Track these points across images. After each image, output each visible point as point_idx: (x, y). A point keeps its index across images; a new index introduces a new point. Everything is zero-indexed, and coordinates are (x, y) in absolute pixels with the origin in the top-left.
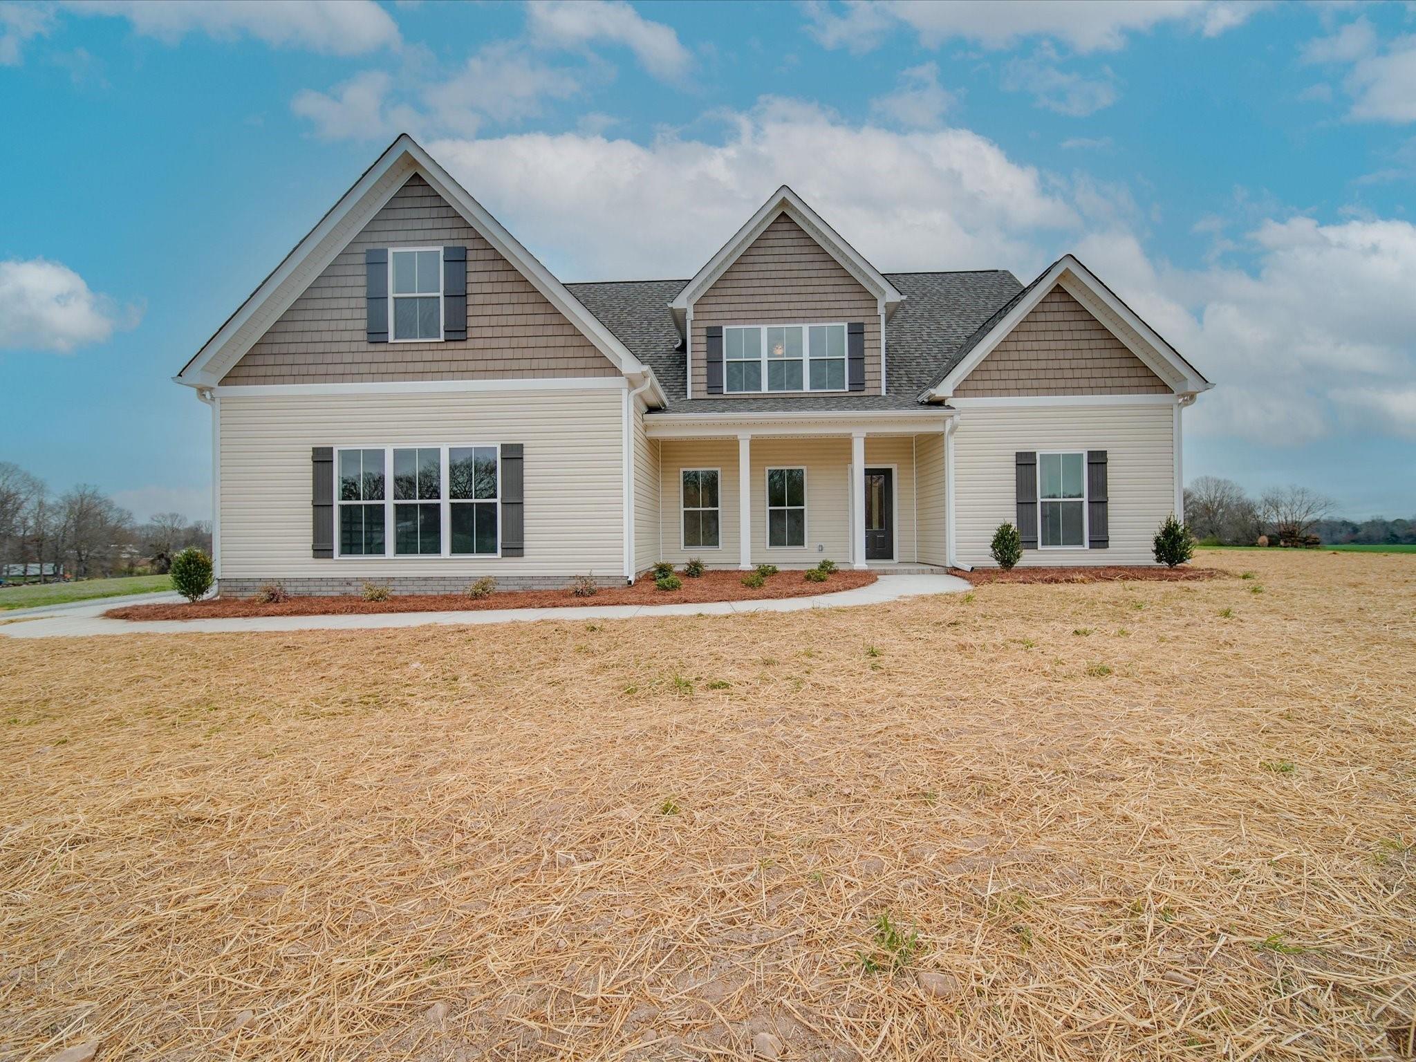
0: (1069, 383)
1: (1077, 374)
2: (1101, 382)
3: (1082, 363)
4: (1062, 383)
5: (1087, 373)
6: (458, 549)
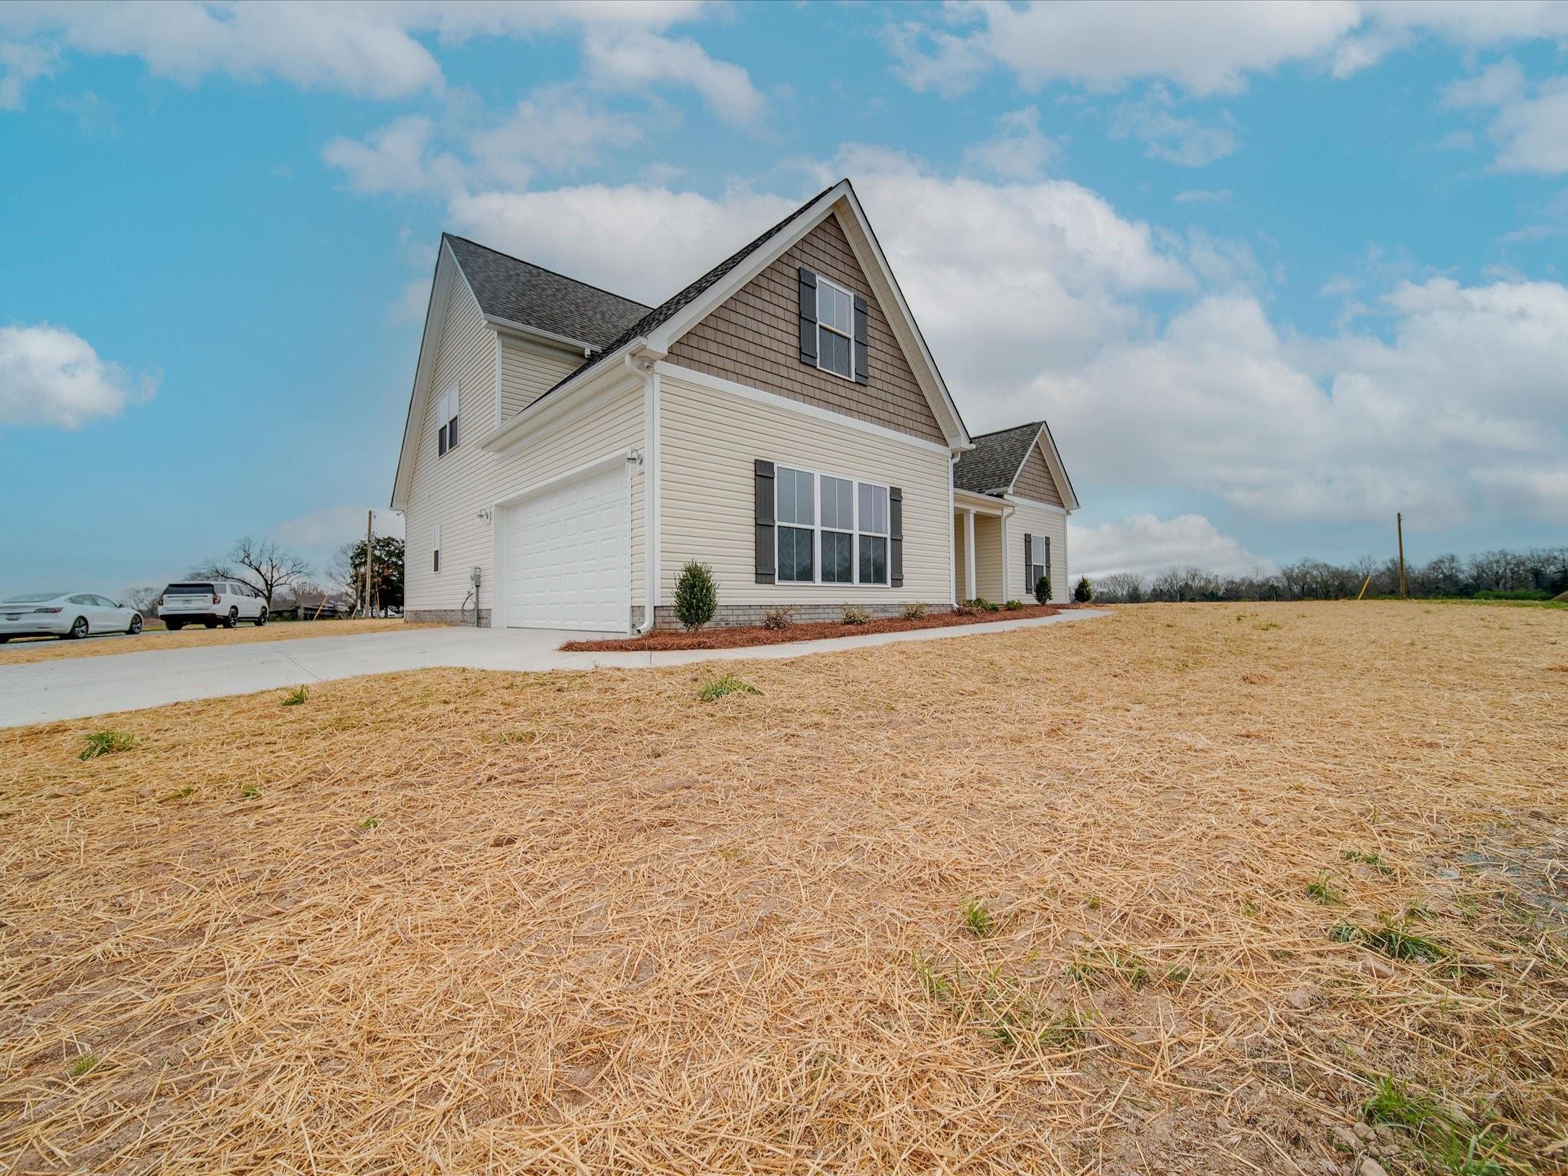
6: (864, 579)
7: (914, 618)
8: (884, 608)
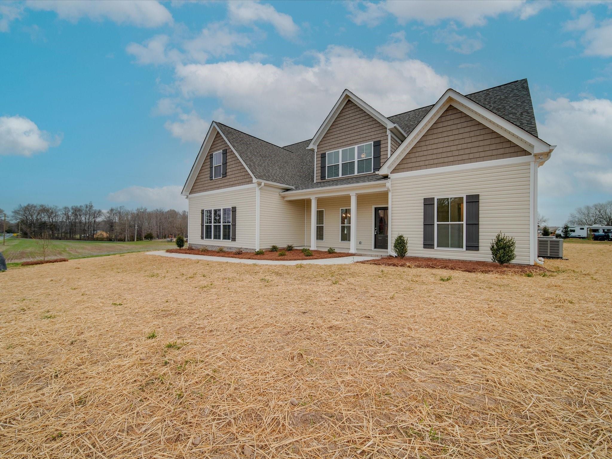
0: (456, 158)
1: (462, 152)
2: (477, 155)
3: (465, 146)
4: (451, 159)
5: (467, 151)
6: (224, 238)
7: (239, 254)
8: (230, 248)
